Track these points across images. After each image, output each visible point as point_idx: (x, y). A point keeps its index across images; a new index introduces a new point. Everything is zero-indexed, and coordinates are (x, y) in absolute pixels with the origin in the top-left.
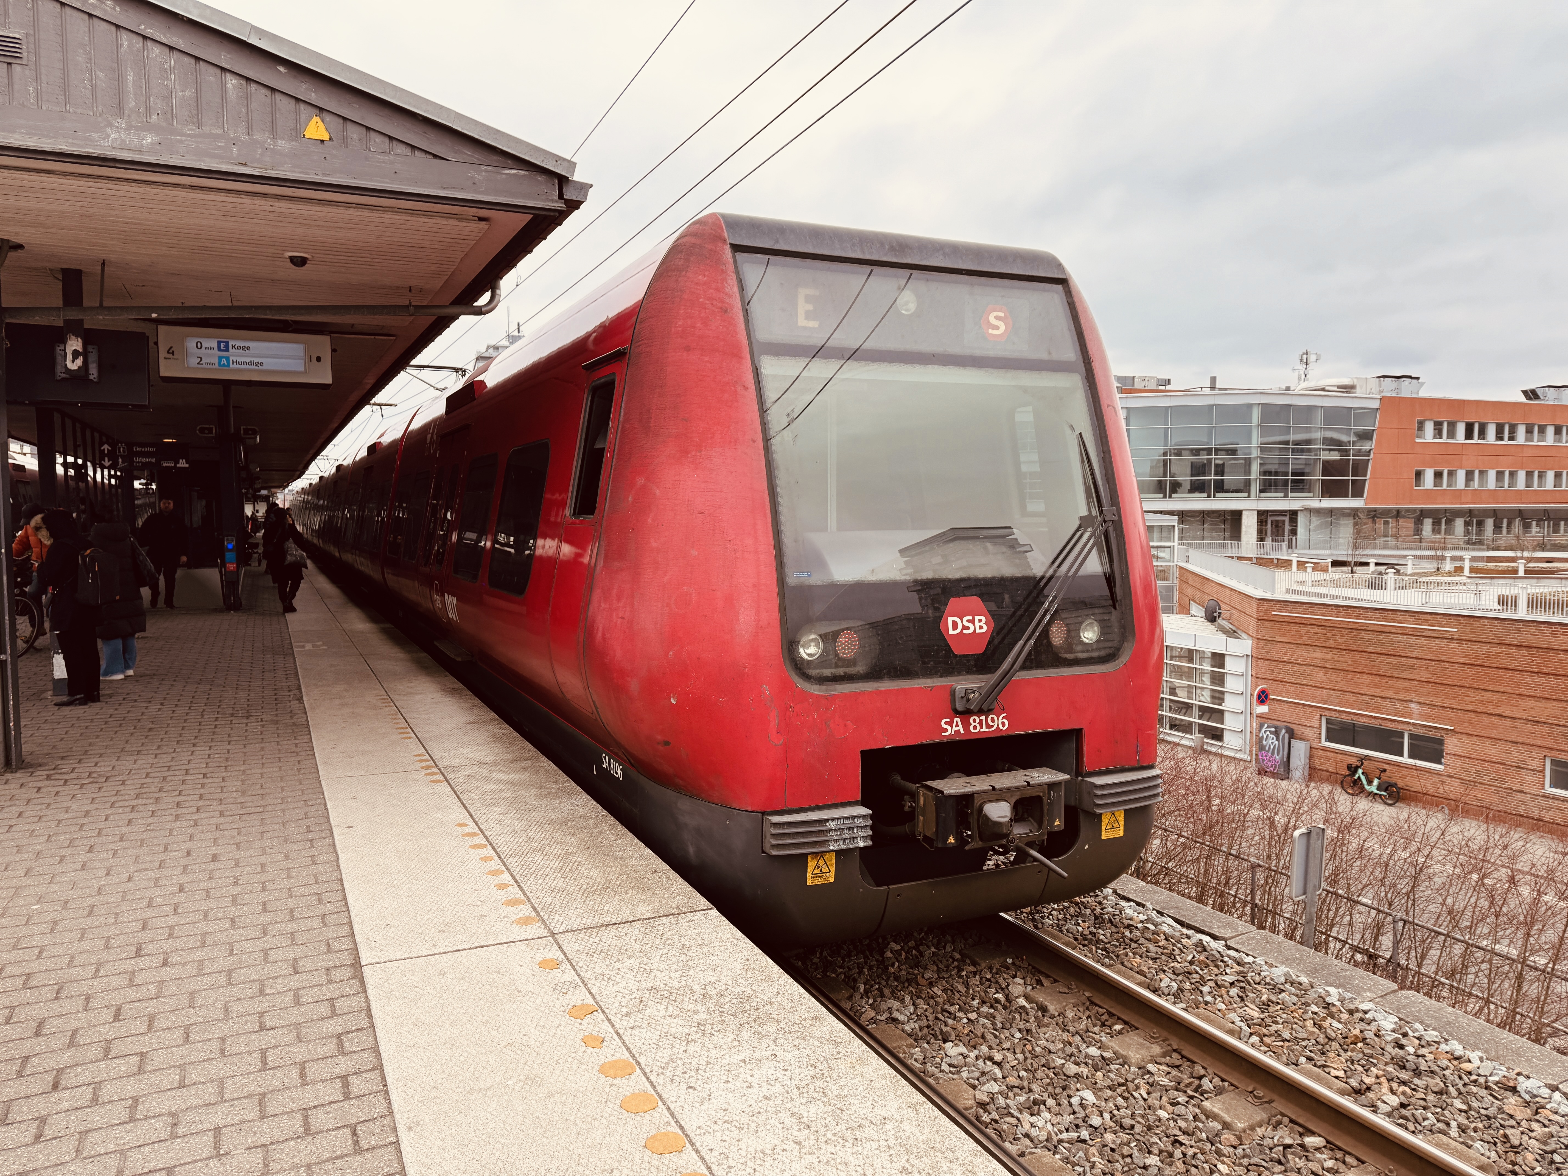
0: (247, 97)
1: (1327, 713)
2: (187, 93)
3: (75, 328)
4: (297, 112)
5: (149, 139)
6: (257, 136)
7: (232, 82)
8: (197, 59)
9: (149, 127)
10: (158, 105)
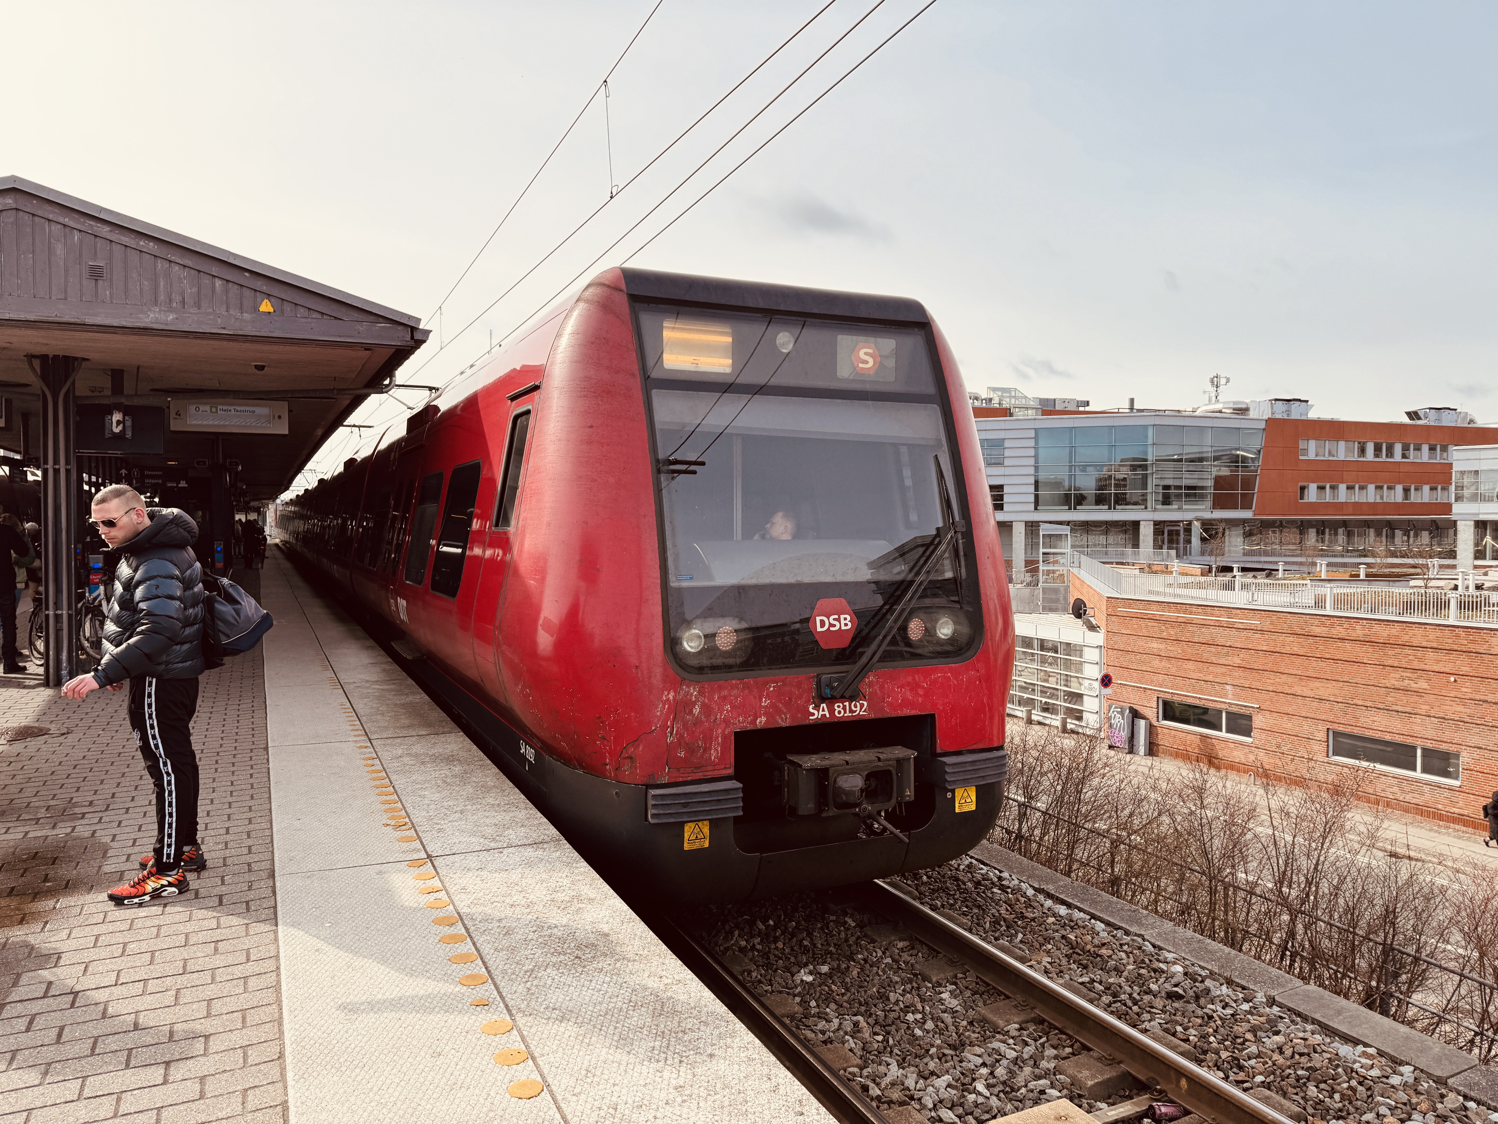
0: (227, 291)
1: (1161, 695)
2: (193, 290)
3: (119, 407)
4: (255, 297)
5: (171, 317)
6: (231, 312)
7: (218, 283)
8: (199, 271)
9: (171, 310)
10: (177, 298)
